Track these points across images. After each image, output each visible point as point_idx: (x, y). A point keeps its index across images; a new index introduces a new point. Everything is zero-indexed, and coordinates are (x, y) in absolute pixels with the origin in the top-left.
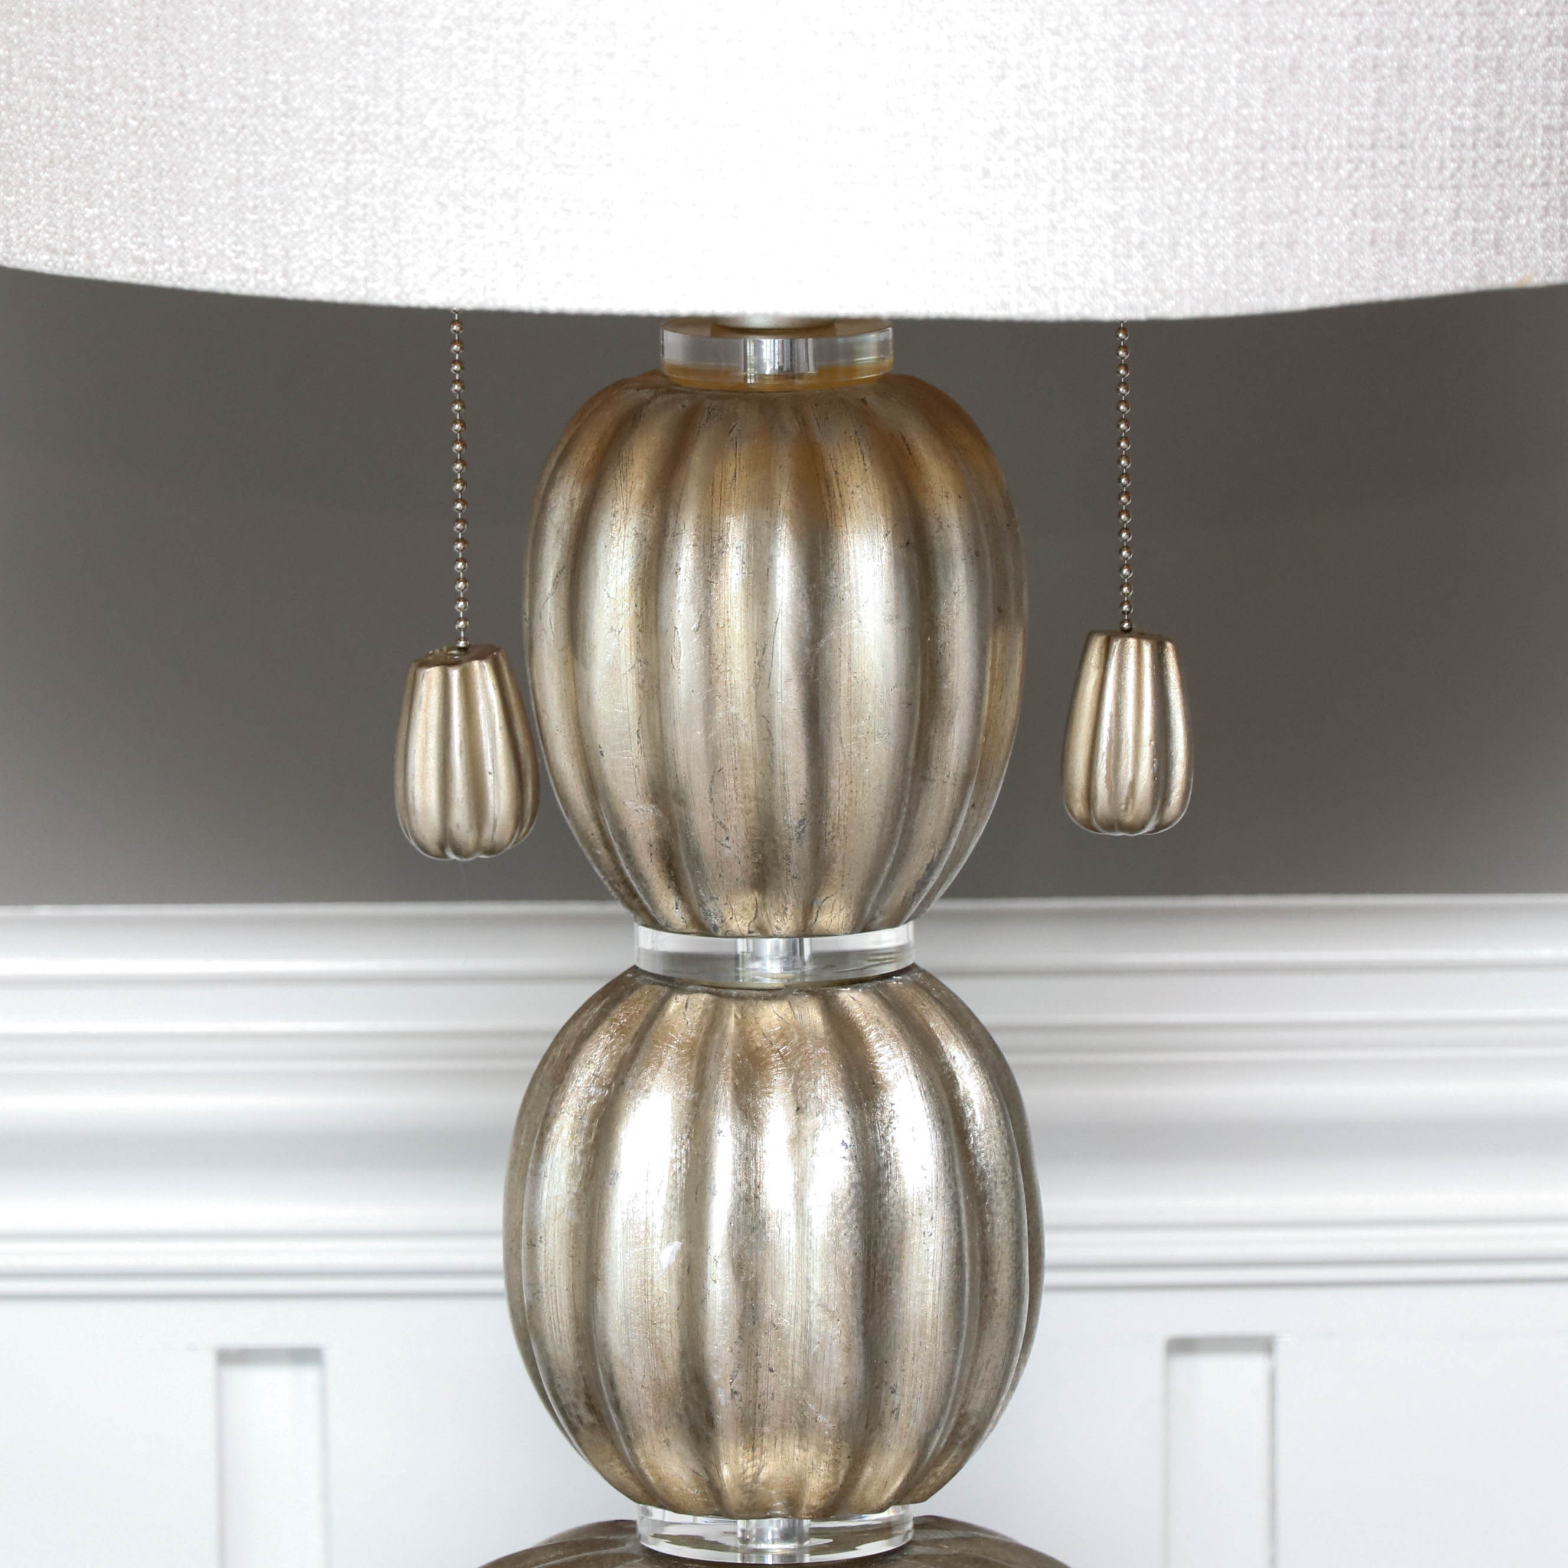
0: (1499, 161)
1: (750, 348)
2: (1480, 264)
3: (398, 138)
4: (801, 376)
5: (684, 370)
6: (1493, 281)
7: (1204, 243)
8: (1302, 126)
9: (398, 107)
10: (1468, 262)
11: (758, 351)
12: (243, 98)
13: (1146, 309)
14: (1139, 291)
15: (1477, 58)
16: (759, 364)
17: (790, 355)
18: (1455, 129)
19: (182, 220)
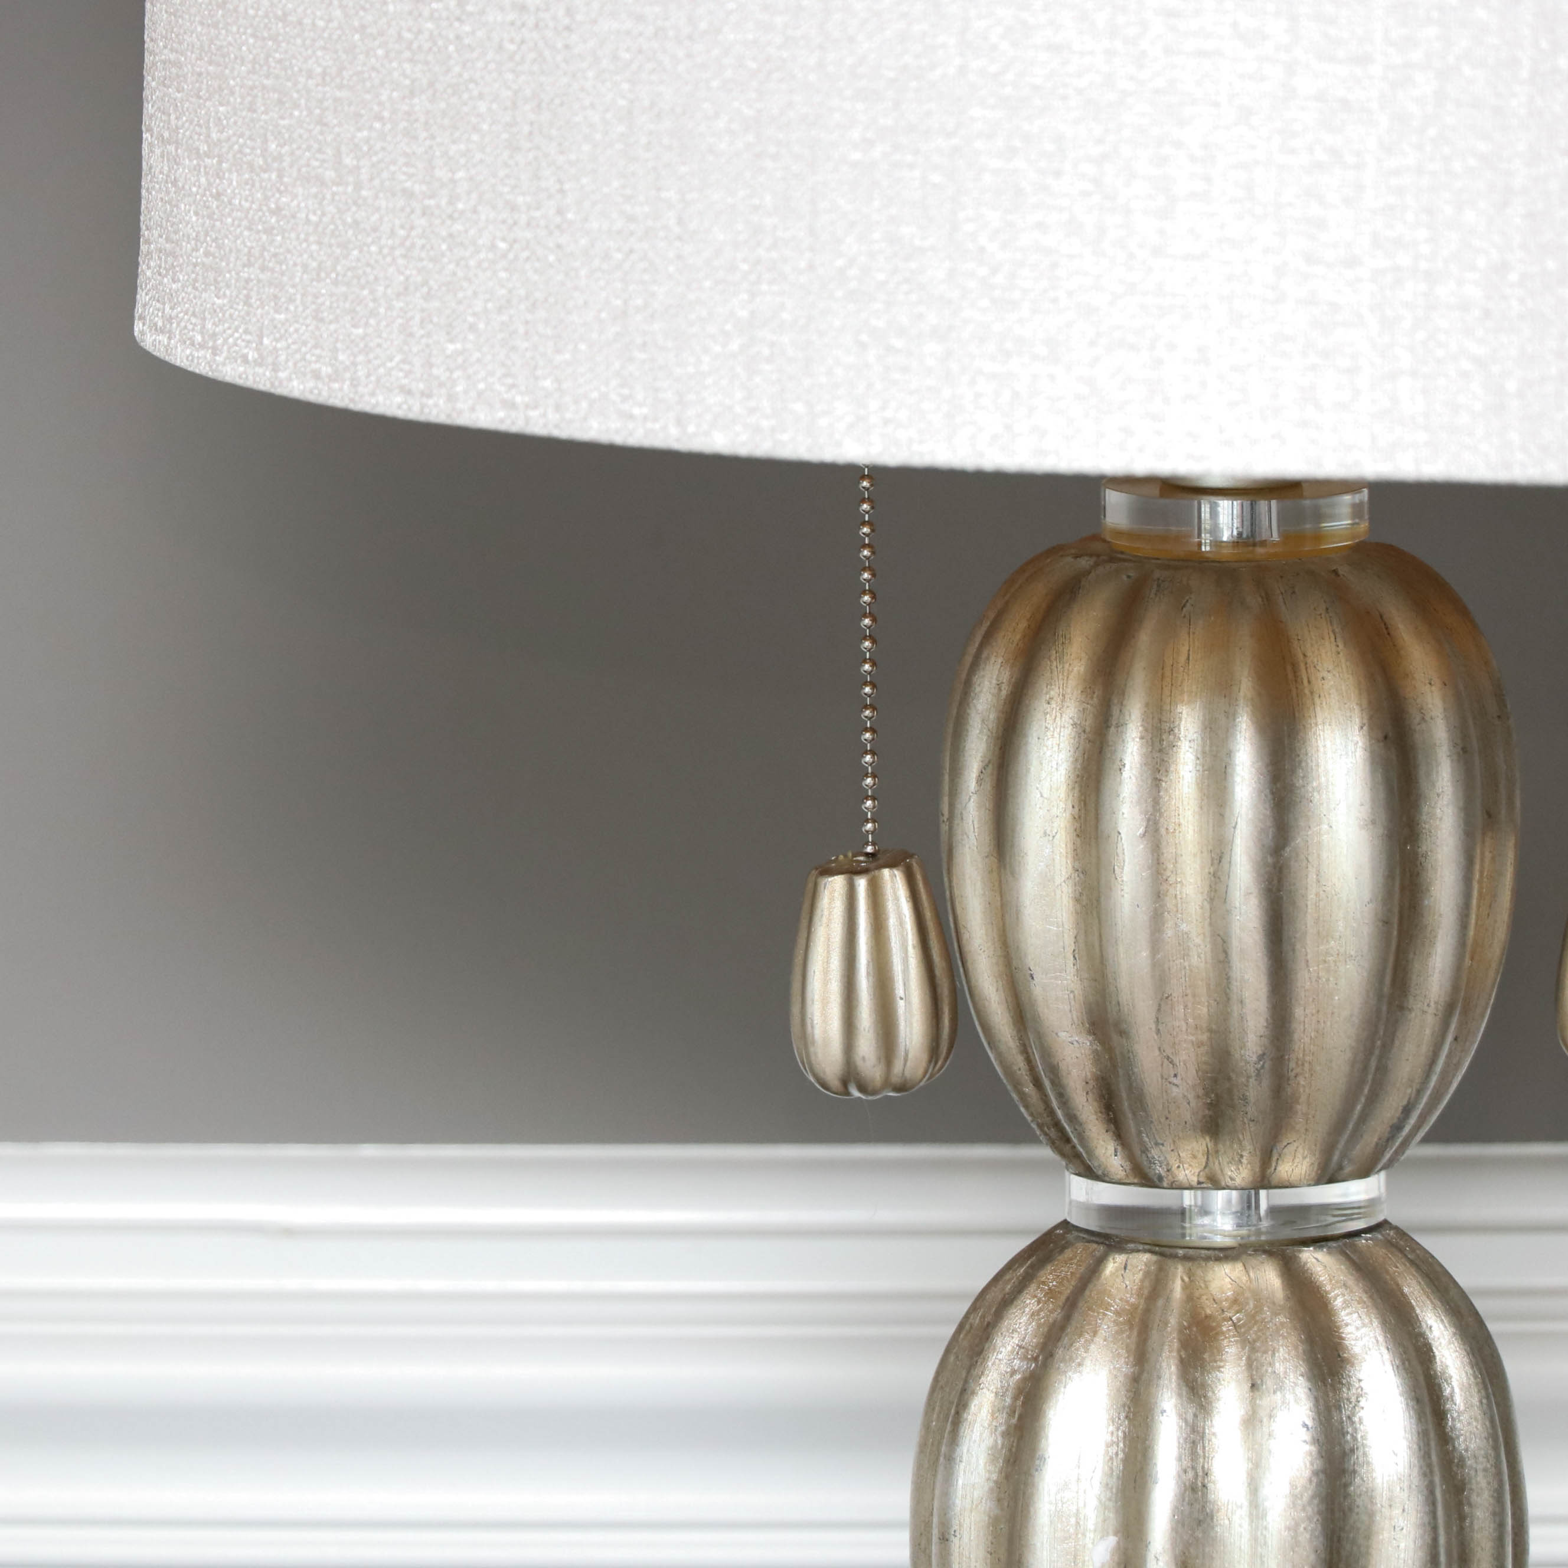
1: (1205, 509)
3: (811, 267)
4: (1263, 543)
5: (1130, 535)
9: (812, 231)
11: (1214, 514)
12: (631, 219)
16: (1215, 529)
17: (1252, 519)
19: (559, 358)
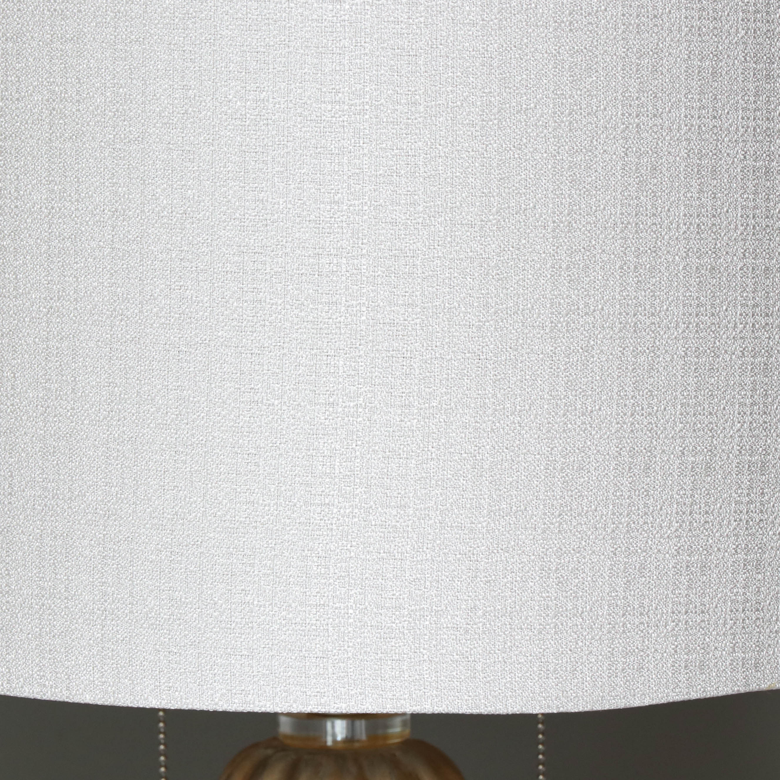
0: (758, 619)
1: (329, 724)
2: (746, 678)
3: (131, 612)
4: (358, 741)
5: (292, 737)
6: (754, 687)
7: (590, 669)
8: (646, 602)
9: (131, 595)
10: (740, 676)
11: (333, 727)
12: (43, 588)
13: (557, 707)
14: (553, 698)
15: (745, 560)
16: (334, 735)
17: (351, 729)
18: (732, 601)
19: (9, 657)
